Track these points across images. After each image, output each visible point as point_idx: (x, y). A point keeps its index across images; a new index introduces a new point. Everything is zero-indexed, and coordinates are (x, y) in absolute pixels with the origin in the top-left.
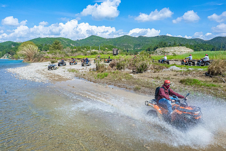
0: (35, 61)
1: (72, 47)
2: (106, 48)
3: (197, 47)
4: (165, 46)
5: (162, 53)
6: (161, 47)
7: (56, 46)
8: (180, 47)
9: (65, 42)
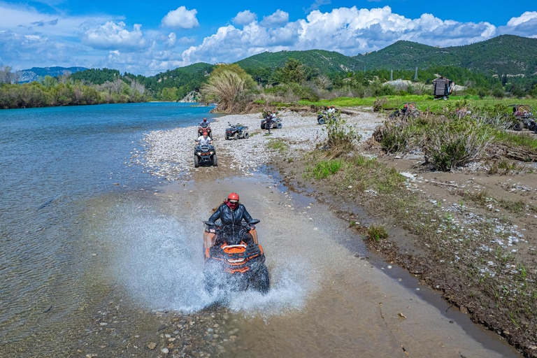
1: (344, 73)
2: (437, 75)
9: (327, 62)
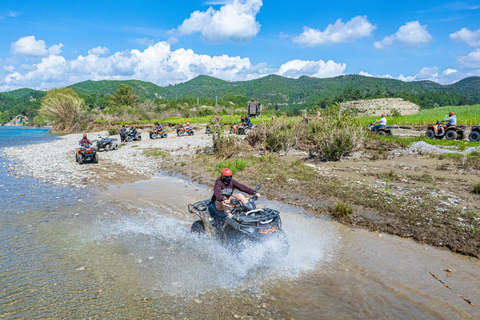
0: (74, 131)
1: (159, 99)
4: (356, 96)
6: (348, 99)
9: (143, 91)
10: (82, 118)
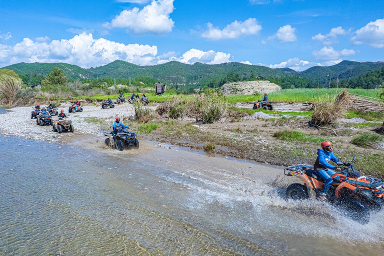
0: (18, 105)
1: (82, 79)
2: (141, 83)
3: (286, 82)
4: (236, 79)
5: (233, 90)
6: (230, 81)
7: (56, 77)
8: (260, 81)
9: (69, 72)
10: (24, 95)
